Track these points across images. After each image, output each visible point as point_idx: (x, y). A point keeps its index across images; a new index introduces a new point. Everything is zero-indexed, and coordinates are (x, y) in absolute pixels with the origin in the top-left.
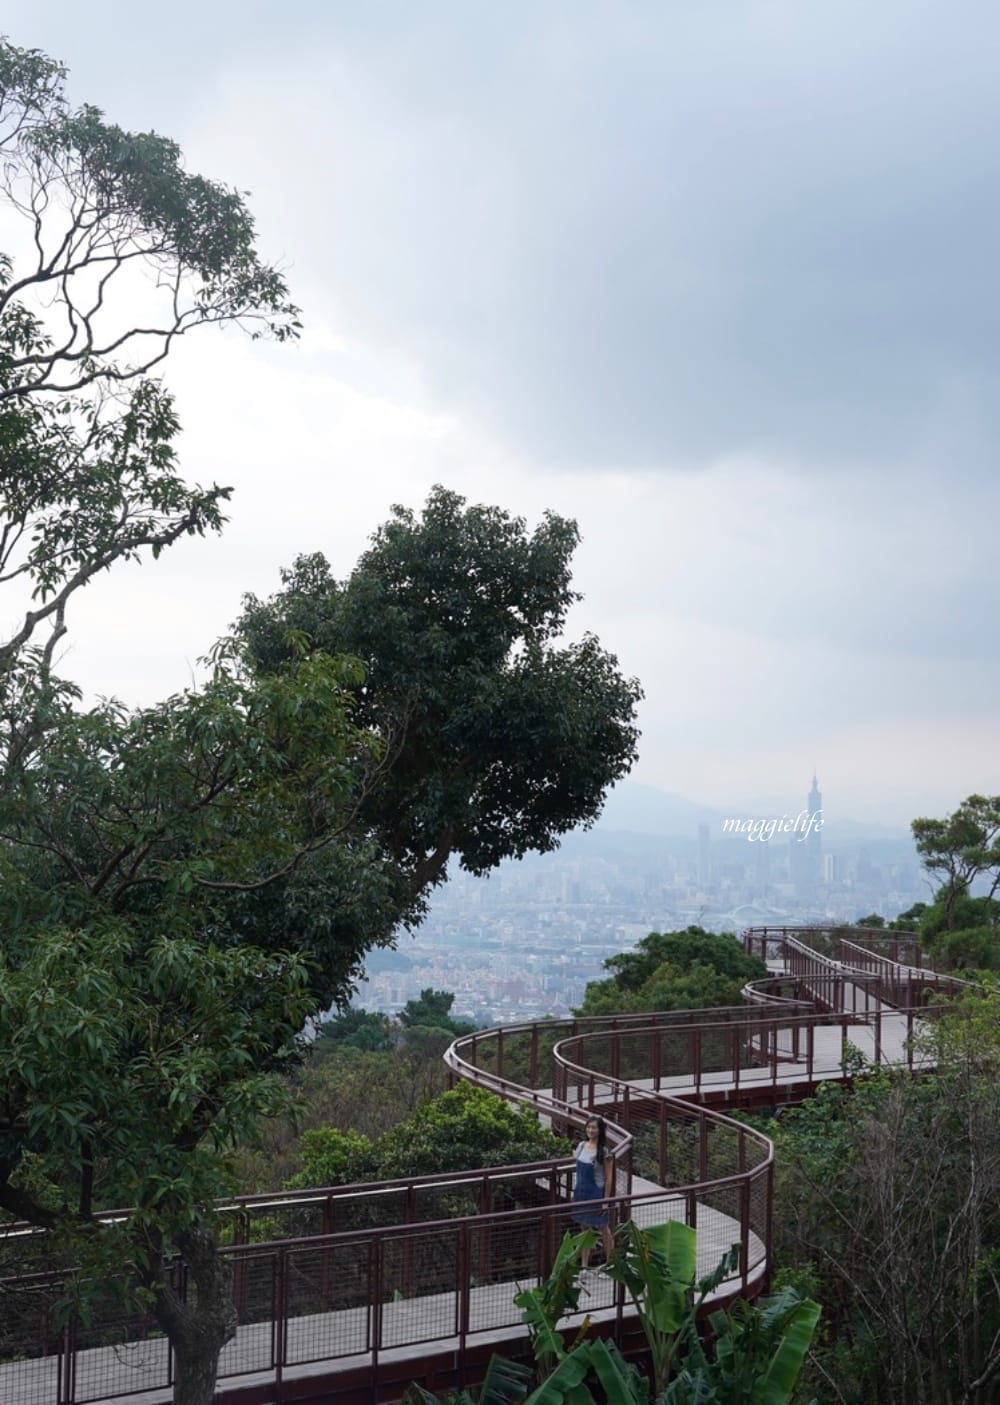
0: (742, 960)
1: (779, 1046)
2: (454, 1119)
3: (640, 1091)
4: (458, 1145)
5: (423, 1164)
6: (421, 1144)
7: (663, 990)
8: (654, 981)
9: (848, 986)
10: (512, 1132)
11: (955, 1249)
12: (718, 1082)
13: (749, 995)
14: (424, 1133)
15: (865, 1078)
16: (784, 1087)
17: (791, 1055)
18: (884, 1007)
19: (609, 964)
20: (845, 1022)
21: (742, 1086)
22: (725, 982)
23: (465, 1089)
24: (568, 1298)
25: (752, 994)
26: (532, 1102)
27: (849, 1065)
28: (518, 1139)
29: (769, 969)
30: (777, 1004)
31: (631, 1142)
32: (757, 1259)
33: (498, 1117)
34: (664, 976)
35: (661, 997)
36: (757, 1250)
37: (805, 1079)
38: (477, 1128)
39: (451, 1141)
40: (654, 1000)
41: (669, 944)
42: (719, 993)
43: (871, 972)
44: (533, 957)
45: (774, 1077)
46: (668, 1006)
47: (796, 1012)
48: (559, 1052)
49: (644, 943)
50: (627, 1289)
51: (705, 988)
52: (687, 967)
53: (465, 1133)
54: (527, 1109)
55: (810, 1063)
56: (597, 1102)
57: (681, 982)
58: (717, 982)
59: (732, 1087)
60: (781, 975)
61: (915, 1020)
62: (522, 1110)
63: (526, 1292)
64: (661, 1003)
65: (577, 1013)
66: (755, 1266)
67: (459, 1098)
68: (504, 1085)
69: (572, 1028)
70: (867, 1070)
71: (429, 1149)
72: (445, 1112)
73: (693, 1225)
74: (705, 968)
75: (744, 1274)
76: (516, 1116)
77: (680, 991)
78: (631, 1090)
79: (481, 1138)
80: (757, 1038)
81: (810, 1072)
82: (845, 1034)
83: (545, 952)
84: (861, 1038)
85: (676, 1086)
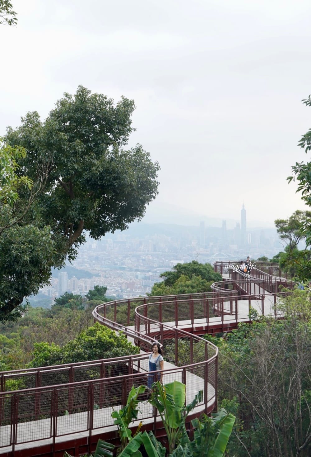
0: (213, 274)
1: (224, 308)
2: (93, 338)
3: (168, 326)
4: (94, 349)
5: (79, 357)
6: (79, 348)
7: (182, 286)
8: (179, 282)
9: (253, 284)
10: (115, 343)
12: (200, 323)
13: (213, 288)
14: (81, 344)
15: (258, 321)
16: (227, 325)
17: (229, 312)
18: (266, 292)
19: (162, 276)
20: (250, 298)
21: (210, 324)
22: (205, 282)
23: (98, 326)
24: (133, 414)
26: (125, 331)
27: (252, 316)
28: (118, 346)
29: (223, 278)
30: (225, 291)
32: (212, 396)
33: (110, 338)
34: (183, 280)
35: (181, 288)
36: (212, 392)
37: (235, 321)
38: (101, 342)
39: (91, 347)
40: (178, 290)
41: (185, 268)
42: (203, 287)
43: (262, 279)
44: (138, 273)
45: (222, 321)
46: (184, 292)
47: (231, 294)
48: (137, 310)
49: (175, 267)
50: (158, 410)
51: (198, 285)
52: (191, 277)
53: (97, 344)
54: (122, 334)
55: (236, 315)
56: (151, 331)
57: (188, 283)
58: (202, 283)
59: (206, 325)
60: (228, 280)
61: (277, 297)
62: (120, 335)
64: (181, 291)
65: (148, 295)
66: (211, 399)
67: (95, 330)
68: (114, 324)
70: (259, 318)
71: (82, 351)
72: (89, 335)
73: (185, 383)
74: (197, 277)
75: (206, 402)
76: (117, 337)
77: (188, 286)
78: (164, 326)
79: (103, 346)
80: (216, 305)
81: (237, 319)
82: (250, 303)
83: (143, 271)
84: (257, 305)
85: (184, 324)
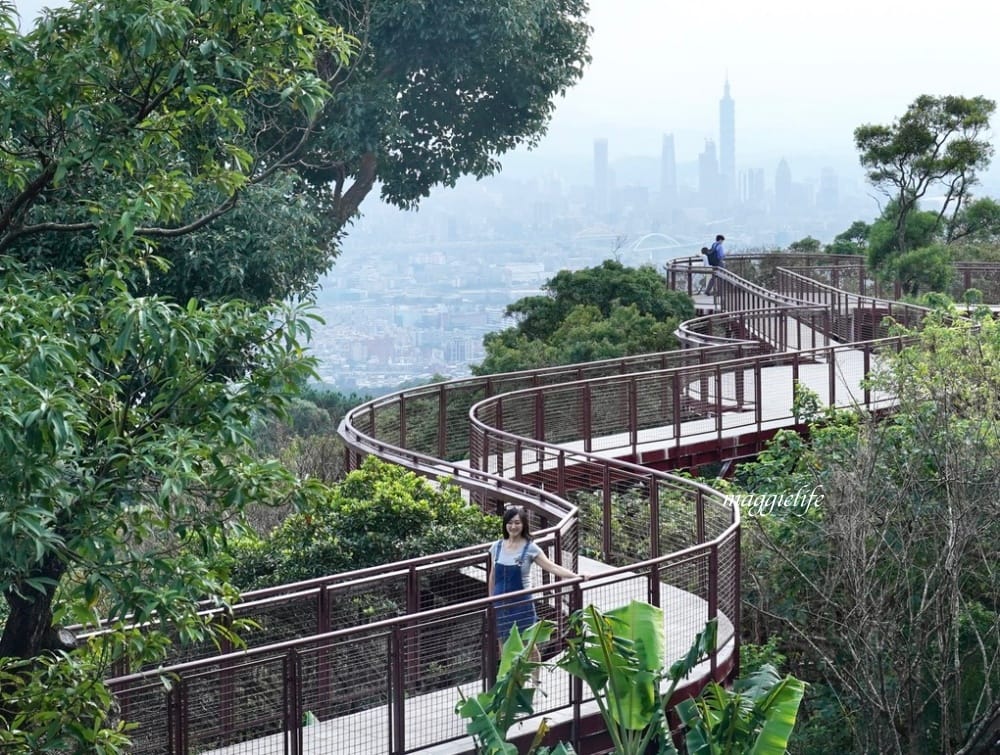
0: (667, 297)
1: (723, 395)
2: (364, 504)
3: (575, 454)
4: (371, 534)
5: (328, 560)
6: (324, 536)
7: (579, 337)
8: (569, 326)
9: (792, 323)
10: (433, 513)
11: (932, 607)
12: (657, 439)
13: (683, 336)
14: (327, 523)
15: (822, 424)
16: (731, 440)
17: (734, 403)
18: (833, 343)
19: (511, 310)
20: (795, 361)
21: (684, 442)
22: (650, 322)
23: (374, 468)
24: (521, 701)
25: (687, 335)
26: (453, 476)
27: (802, 410)
28: (441, 521)
29: (696, 307)
30: (717, 345)
31: (576, 515)
32: (726, 638)
33: (416, 498)
34: (582, 321)
35: (578, 344)
36: (726, 628)
37: (754, 429)
38: (392, 511)
39: (361, 531)
40: (570, 350)
41: (581, 283)
42: (646, 337)
43: (819, 303)
44: (403, 308)
45: (719, 429)
46: (587, 355)
47: (739, 353)
48: (476, 415)
49: (553, 284)
50: (585, 684)
51: (628, 332)
52: (606, 311)
53: (378, 519)
54: (448, 487)
55: (758, 410)
56: (526, 470)
57: (600, 326)
58: (642, 324)
59: (673, 444)
60: (711, 312)
61: (871, 355)
62: (443, 487)
63: (471, 700)
64: (578, 352)
65: (477, 371)
66: (724, 645)
67: (367, 479)
68: (415, 460)
69: (488, 388)
70: (822, 415)
71: (336, 540)
72: (351, 496)
73: (657, 604)
74: (626, 309)
75: (713, 655)
76: (436, 495)
77: (599, 337)
78: (566, 454)
79: (398, 522)
80: (696, 386)
81: (759, 421)
82: (796, 375)
83: (418, 301)
84: (814, 378)
85: (611, 447)
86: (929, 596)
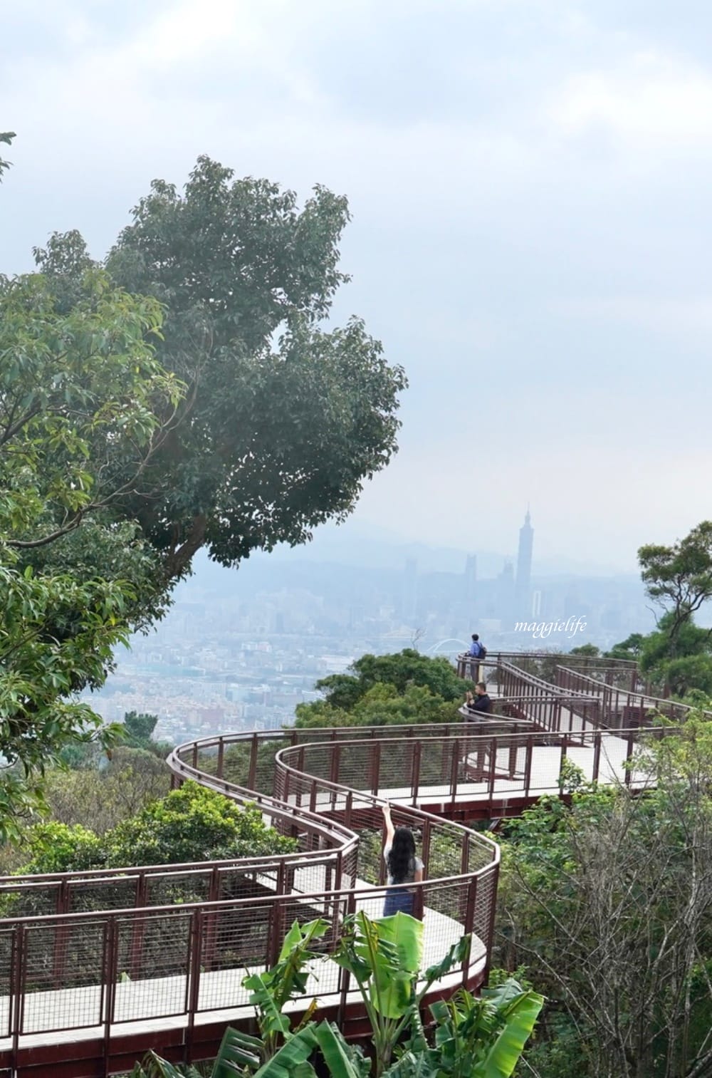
0: (456, 683)
1: (497, 765)
2: (181, 816)
4: (185, 840)
5: (149, 858)
6: (148, 838)
7: (377, 709)
8: (368, 701)
9: (565, 712)
10: (237, 830)
12: (435, 795)
14: (151, 829)
15: (582, 795)
16: (500, 802)
17: (507, 773)
19: (320, 685)
20: (564, 743)
21: (458, 799)
22: (439, 701)
23: (192, 789)
26: (257, 804)
27: (566, 782)
28: (244, 836)
30: (495, 722)
31: (356, 842)
32: (478, 956)
33: (225, 816)
34: (379, 696)
35: (375, 714)
36: (478, 948)
37: (522, 794)
38: (203, 824)
39: (177, 837)
40: (367, 717)
41: (382, 666)
44: (233, 685)
45: (491, 791)
47: (513, 729)
48: (281, 759)
49: (358, 665)
50: (352, 977)
51: (419, 708)
52: (401, 688)
53: (191, 829)
54: (252, 811)
55: (527, 780)
57: (397, 701)
58: (432, 702)
59: (449, 800)
61: (635, 744)
62: (248, 810)
63: (255, 976)
66: (476, 962)
67: (185, 798)
68: (227, 787)
69: (293, 737)
70: (585, 787)
71: (156, 843)
72: (171, 809)
73: (420, 918)
74: (419, 689)
75: (465, 968)
76: (241, 815)
77: (394, 711)
79: (208, 835)
80: (474, 756)
81: (527, 788)
82: (564, 752)
83: (246, 680)
84: (581, 758)
85: (394, 797)
86: (667, 948)
